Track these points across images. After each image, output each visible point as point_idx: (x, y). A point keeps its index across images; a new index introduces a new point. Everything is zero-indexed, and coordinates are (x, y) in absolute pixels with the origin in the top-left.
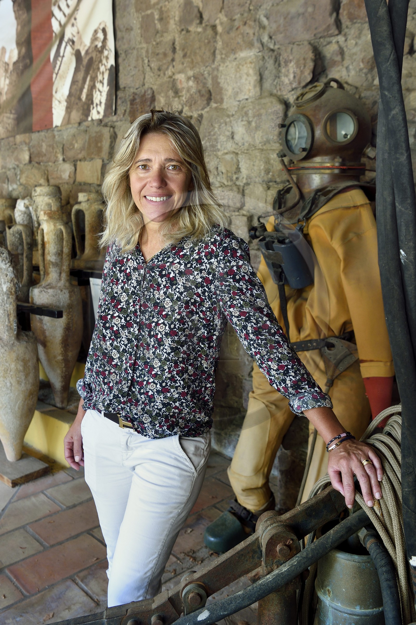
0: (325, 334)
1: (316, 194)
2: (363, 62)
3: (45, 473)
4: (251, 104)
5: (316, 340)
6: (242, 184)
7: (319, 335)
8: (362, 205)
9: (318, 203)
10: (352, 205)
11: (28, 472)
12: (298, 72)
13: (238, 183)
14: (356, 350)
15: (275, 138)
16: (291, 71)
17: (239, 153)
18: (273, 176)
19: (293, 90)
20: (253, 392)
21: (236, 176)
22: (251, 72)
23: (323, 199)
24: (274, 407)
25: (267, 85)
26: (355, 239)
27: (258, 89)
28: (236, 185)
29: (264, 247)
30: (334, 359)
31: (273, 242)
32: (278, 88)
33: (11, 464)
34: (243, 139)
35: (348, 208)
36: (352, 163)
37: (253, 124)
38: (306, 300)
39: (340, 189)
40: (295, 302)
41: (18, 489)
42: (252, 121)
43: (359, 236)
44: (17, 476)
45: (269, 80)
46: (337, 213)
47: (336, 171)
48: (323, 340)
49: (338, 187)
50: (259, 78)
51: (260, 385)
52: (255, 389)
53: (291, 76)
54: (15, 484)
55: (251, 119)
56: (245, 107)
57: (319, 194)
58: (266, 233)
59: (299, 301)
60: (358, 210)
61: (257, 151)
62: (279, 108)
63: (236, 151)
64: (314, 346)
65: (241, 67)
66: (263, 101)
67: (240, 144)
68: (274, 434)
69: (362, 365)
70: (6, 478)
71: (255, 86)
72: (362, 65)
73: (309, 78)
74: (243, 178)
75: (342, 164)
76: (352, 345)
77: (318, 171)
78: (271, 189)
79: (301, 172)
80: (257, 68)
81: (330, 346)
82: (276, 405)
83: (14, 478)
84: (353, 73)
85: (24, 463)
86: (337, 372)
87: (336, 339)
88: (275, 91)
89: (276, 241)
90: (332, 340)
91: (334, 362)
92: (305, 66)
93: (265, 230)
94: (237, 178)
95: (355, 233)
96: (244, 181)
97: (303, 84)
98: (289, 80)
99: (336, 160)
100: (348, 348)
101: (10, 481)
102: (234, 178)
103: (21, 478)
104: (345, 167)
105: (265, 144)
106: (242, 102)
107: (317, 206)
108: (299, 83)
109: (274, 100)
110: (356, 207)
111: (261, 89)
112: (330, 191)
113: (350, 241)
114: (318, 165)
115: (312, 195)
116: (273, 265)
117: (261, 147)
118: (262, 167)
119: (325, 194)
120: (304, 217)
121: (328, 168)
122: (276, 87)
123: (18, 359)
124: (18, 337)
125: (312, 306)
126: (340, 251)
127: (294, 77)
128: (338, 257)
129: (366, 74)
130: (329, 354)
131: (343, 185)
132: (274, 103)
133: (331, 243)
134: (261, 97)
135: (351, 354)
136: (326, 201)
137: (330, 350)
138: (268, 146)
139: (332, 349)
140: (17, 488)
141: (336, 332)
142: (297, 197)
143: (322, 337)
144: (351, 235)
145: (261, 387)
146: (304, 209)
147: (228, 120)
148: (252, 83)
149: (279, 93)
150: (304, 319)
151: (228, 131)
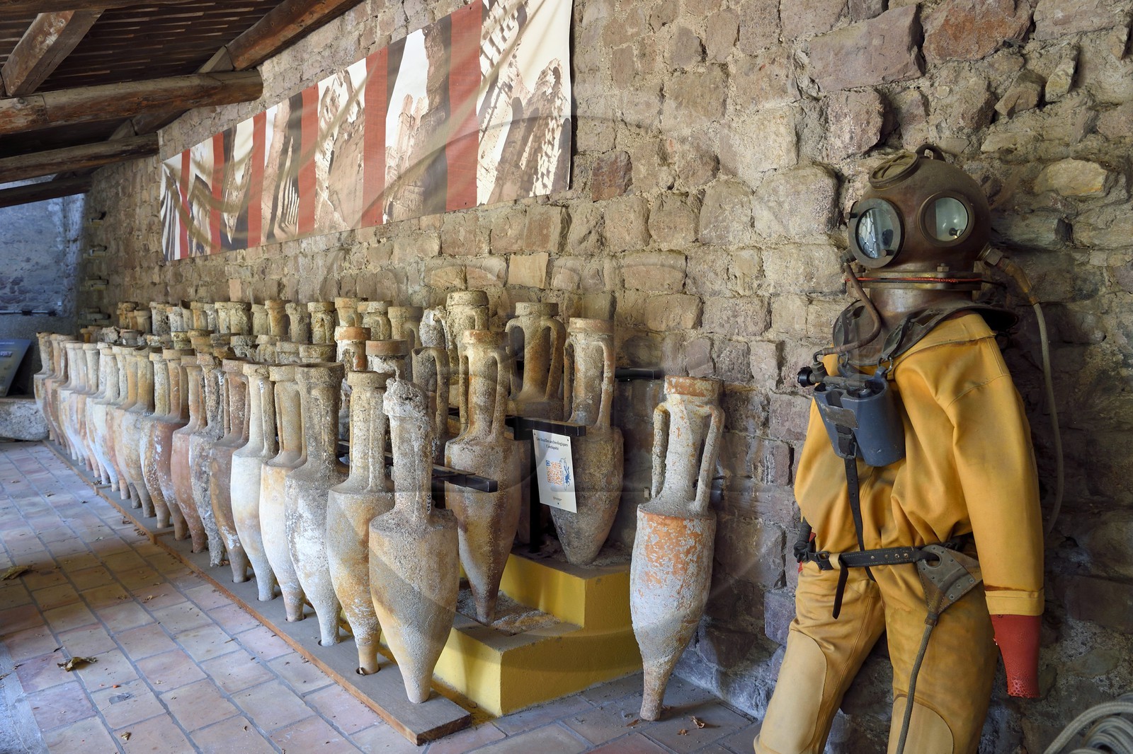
0: (922, 540)
1: (909, 321)
2: (963, 118)
3: (464, 725)
4: (782, 177)
5: (908, 549)
6: (767, 295)
7: (913, 540)
8: (982, 339)
9: (912, 334)
10: (968, 340)
11: (440, 724)
12: (858, 130)
13: (760, 293)
14: (978, 567)
15: (822, 226)
16: (847, 129)
17: (763, 248)
18: (818, 283)
19: (849, 157)
20: (797, 622)
21: (758, 282)
22: (782, 130)
23: (919, 328)
24: (832, 648)
25: (807, 149)
26: (974, 392)
27: (793, 155)
28: (758, 296)
29: (825, 401)
30: (940, 581)
31: (841, 394)
32: (824, 154)
33: (415, 707)
34: (769, 227)
35: (961, 344)
36: (964, 274)
37: (786, 206)
38: (891, 483)
39: (946, 313)
40: (872, 486)
41: (427, 749)
42: (784, 202)
43: (980, 387)
44: (425, 729)
45: (810, 142)
46: (944, 351)
47: (939, 286)
48: (920, 548)
49: (942, 310)
50: (795, 139)
51: (811, 612)
52: (800, 618)
53: (847, 136)
54: (422, 740)
55: (782, 200)
56: (772, 181)
57: (913, 320)
58: (826, 378)
59: (878, 486)
60: (977, 347)
61: (792, 246)
62: (828, 183)
63: (758, 245)
64: (904, 558)
65: (766, 123)
66: (801, 172)
67: (764, 236)
68: (832, 690)
69: (988, 593)
70: (408, 730)
71: (789, 151)
72: (962, 123)
73: (875, 141)
74: (769, 285)
75: (949, 276)
76: (970, 559)
77: (910, 285)
78: (814, 303)
79: (881, 285)
80: (792, 124)
81: (933, 559)
82: (835, 645)
83: (421, 732)
84: (947, 133)
85: (433, 706)
86: (945, 604)
87: (942, 549)
88: (820, 159)
89: (845, 392)
90: (936, 550)
91: (940, 585)
92: (868, 123)
93: (825, 373)
94: (760, 286)
95: (974, 383)
96: (771, 290)
97: (865, 148)
98: (842, 143)
99: (940, 269)
100: (963, 563)
101: (416, 736)
102: (755, 285)
103: (431, 731)
104: (954, 281)
105: (805, 236)
106: (767, 174)
107: (910, 340)
108: (859, 147)
109: (819, 172)
110: (973, 342)
111: (798, 155)
112: (930, 317)
113: (966, 396)
114: (909, 276)
115: (903, 322)
116: (837, 429)
117: (798, 241)
118: (801, 271)
119: (923, 321)
120: (890, 356)
121: (927, 281)
122: (821, 153)
123: (431, 553)
124: (432, 520)
125: (902, 495)
126: (952, 413)
127: (851, 138)
128: (948, 420)
129: (969, 137)
130: (931, 572)
131: (949, 307)
132: (819, 175)
133: (935, 399)
134: (797, 167)
135: (968, 573)
136: (924, 332)
137: (931, 565)
138: (810, 240)
139: (935, 563)
140: (424, 747)
141: (941, 537)
142: (876, 325)
143: (917, 543)
144: (968, 387)
145: (811, 615)
146: (888, 343)
147: (745, 199)
148: (784, 146)
149: (826, 161)
150: (887, 514)
151: (746, 216)
